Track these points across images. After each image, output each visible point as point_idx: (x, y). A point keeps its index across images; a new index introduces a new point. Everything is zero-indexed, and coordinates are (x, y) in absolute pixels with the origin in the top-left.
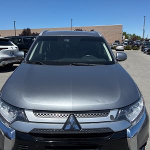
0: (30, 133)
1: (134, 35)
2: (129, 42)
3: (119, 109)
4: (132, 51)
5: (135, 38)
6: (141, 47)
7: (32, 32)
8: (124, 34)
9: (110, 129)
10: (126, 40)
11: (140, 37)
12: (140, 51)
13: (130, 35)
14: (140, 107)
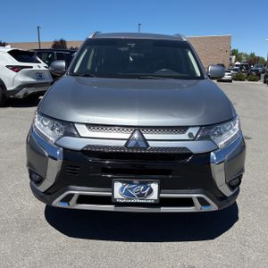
0: (82, 151)
1: (253, 55)
2: (241, 67)
3: (201, 126)
4: (246, 82)
5: (254, 60)
6: (263, 76)
7: (68, 47)
8: (234, 53)
9: (187, 149)
10: (238, 63)
11: (263, 60)
12: (260, 83)
13: (246, 55)
14: (234, 130)
